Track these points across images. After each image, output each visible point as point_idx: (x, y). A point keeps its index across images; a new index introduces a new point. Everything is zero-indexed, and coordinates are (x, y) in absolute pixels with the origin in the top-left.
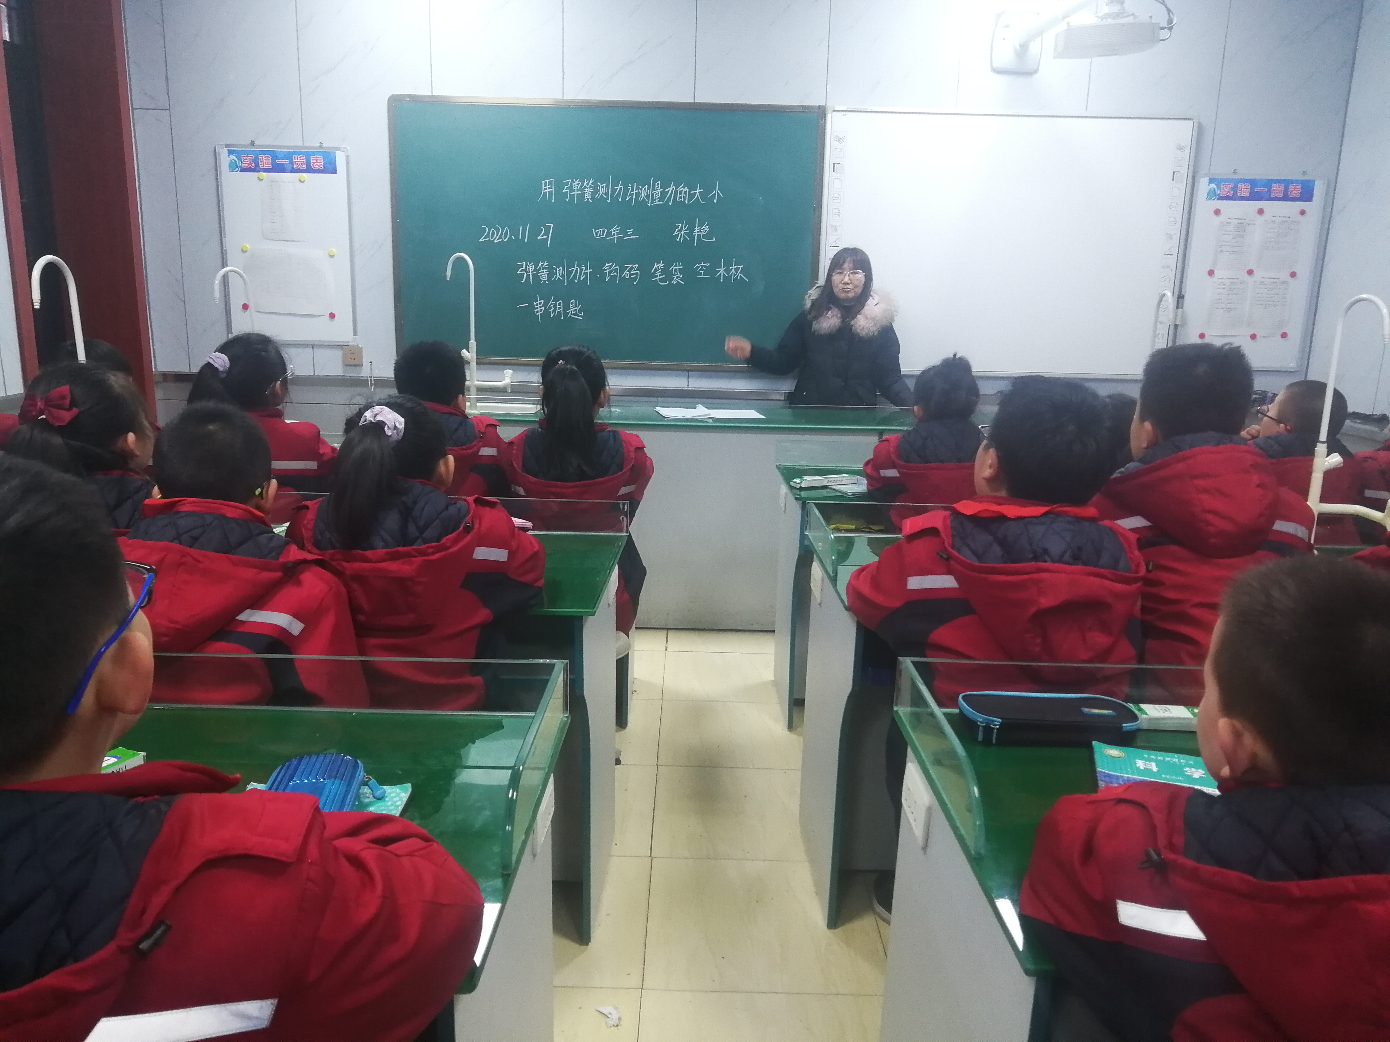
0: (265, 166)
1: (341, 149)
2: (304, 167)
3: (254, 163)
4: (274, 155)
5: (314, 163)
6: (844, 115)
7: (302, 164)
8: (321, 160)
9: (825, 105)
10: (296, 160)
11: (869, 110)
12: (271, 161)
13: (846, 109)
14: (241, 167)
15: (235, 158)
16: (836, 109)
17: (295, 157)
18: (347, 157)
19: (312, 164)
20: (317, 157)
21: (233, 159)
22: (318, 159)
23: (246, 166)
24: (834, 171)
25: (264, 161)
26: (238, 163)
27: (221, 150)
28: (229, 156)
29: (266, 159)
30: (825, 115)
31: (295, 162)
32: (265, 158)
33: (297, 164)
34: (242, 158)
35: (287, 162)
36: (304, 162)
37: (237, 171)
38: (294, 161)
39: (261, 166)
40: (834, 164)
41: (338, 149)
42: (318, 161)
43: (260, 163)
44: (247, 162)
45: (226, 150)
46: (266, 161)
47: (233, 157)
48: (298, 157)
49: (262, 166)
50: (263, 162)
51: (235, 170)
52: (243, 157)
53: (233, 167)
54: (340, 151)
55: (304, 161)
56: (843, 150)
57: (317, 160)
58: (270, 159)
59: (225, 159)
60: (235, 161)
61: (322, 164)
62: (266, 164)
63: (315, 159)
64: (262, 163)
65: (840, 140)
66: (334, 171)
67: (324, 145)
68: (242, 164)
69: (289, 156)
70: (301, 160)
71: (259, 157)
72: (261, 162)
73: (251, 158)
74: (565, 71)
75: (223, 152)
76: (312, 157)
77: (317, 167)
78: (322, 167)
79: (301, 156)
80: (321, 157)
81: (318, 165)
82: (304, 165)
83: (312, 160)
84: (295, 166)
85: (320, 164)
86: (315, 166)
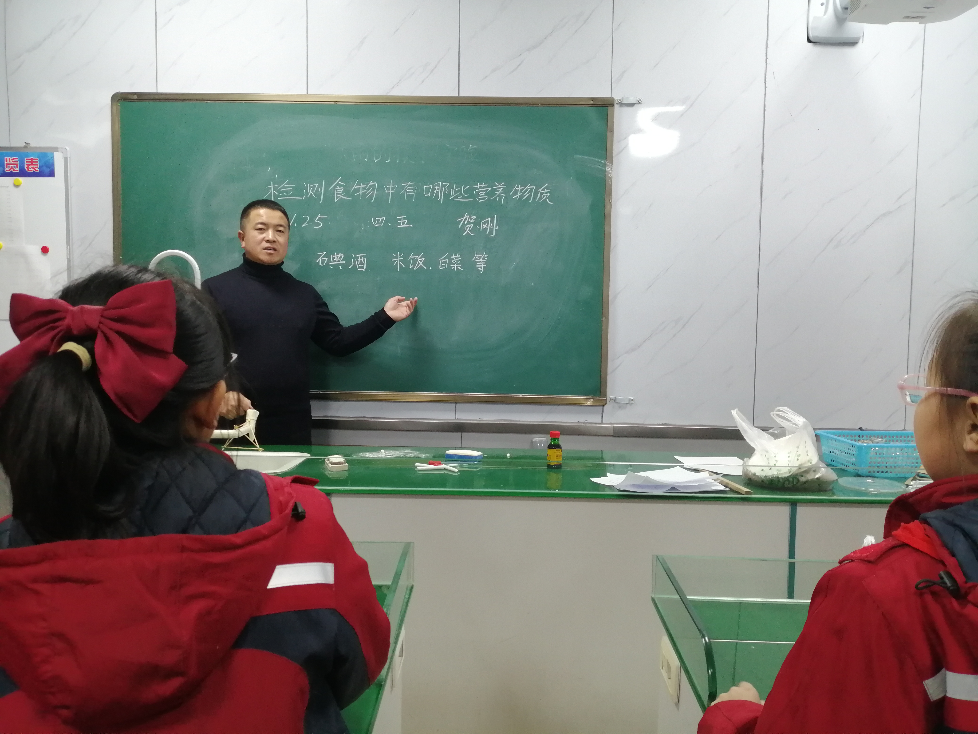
1: (59, 150)
2: (17, 170)
5: (29, 165)
7: (14, 167)
8: (37, 162)
10: (8, 163)
17: (6, 159)
18: (66, 159)
19: (27, 166)
20: (32, 159)
22: (33, 160)
33: (9, 167)
36: (17, 165)
42: (34, 163)
48: (11, 159)
54: (57, 151)
55: (18, 163)
57: (32, 162)
61: (38, 166)
63: (30, 161)
66: (51, 174)
70: (13, 162)
76: (26, 159)
77: (32, 170)
78: (38, 170)
79: (14, 159)
80: (37, 159)
81: (32, 167)
82: (17, 168)
83: (27, 162)
84: (7, 170)
85: (36, 167)
86: (30, 168)
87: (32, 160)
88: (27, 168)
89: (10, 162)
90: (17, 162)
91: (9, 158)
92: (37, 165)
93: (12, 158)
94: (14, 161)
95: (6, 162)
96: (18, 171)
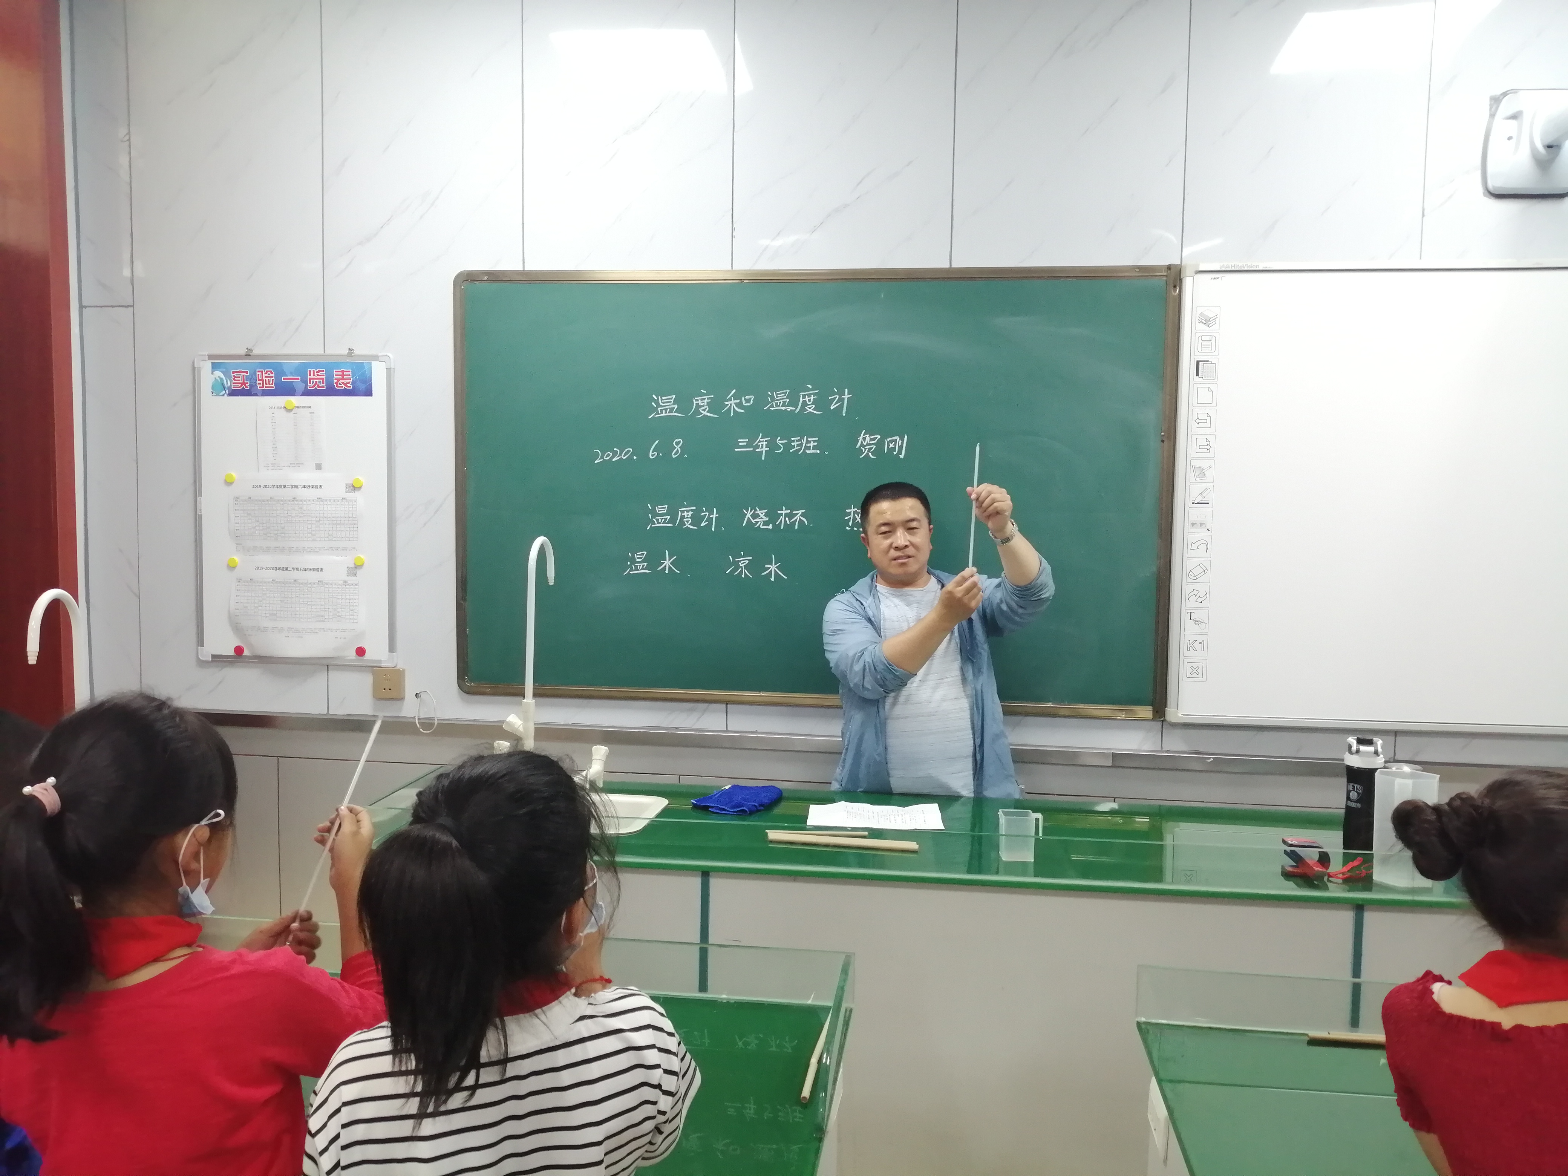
0: (265, 385)
1: (380, 359)
2: (323, 386)
3: (249, 382)
4: (278, 370)
5: (338, 380)
6: (1214, 279)
7: (320, 382)
8: (350, 375)
9: (1180, 263)
10: (312, 377)
11: (1261, 268)
12: (274, 378)
13: (1219, 269)
14: (229, 388)
15: (222, 376)
16: (1201, 269)
17: (310, 371)
18: (389, 370)
19: (336, 381)
21: (219, 377)
22: (345, 373)
23: (238, 387)
24: (1197, 375)
25: (264, 379)
26: (226, 385)
27: (202, 363)
28: (212, 373)
29: (266, 375)
30: (1181, 280)
31: (310, 379)
32: (265, 373)
33: (313, 382)
34: (232, 375)
35: (298, 379)
36: (323, 380)
37: (223, 395)
38: (309, 377)
39: (259, 386)
40: (1198, 362)
41: (376, 358)
42: (345, 377)
43: (258, 382)
44: (240, 380)
45: (208, 365)
46: (267, 379)
47: (218, 374)
49: (261, 386)
50: (262, 380)
51: (221, 394)
52: (234, 373)
53: (218, 388)
54: (377, 360)
55: (325, 377)
56: (1214, 338)
57: (343, 375)
58: (273, 375)
59: (208, 377)
60: (221, 379)
61: (351, 381)
62: (267, 382)
63: (341, 373)
64: (261, 382)
65: (1207, 321)
66: (368, 393)
67: (357, 352)
68: (231, 383)
69: (302, 370)
71: (257, 373)
72: (260, 380)
73: (245, 374)
74: (735, 226)
75: (206, 366)
76: (336, 372)
77: (342, 387)
78: (350, 387)
79: (319, 371)
80: (350, 371)
81: (343, 383)
82: (323, 383)
83: (336, 375)
84: (310, 386)
85: (347, 383)
86: (340, 384)
87: (343, 373)
88: (337, 383)
89: (314, 376)
90: (324, 375)
91: (314, 371)
92: (350, 379)
93: (317, 371)
94: (319, 374)
95: (310, 375)
96: (325, 388)
